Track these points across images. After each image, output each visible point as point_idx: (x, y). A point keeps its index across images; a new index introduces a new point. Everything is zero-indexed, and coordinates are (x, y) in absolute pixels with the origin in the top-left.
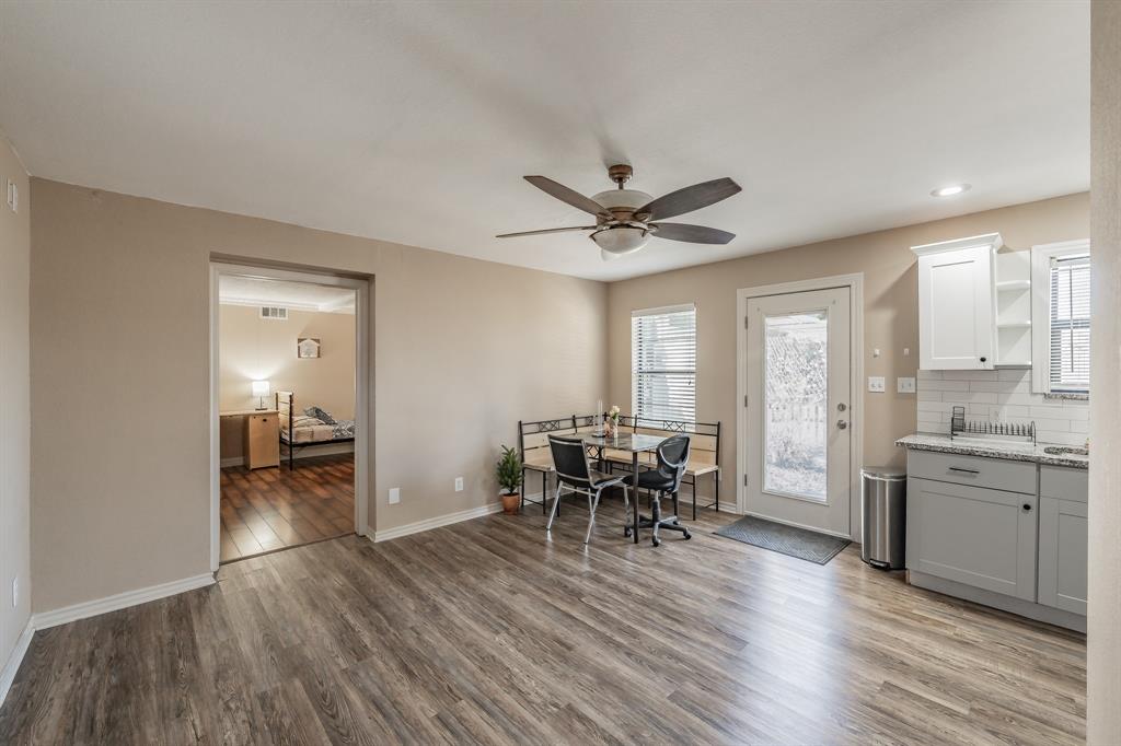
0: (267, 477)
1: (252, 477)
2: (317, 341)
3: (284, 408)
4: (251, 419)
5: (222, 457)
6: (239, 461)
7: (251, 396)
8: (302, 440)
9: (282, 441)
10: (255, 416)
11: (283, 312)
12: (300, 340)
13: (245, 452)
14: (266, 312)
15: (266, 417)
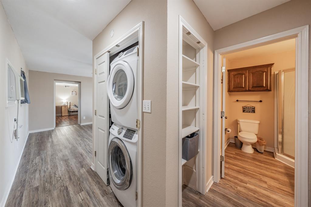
0: (65, 117)
1: (63, 117)
2: (76, 92)
3: (69, 105)
4: (62, 107)
5: (56, 114)
6: (60, 115)
7: (63, 103)
8: (72, 111)
9: (68, 111)
10: (63, 106)
11: (69, 86)
12: (72, 92)
13: (61, 113)
14: (66, 86)
15: (65, 106)
